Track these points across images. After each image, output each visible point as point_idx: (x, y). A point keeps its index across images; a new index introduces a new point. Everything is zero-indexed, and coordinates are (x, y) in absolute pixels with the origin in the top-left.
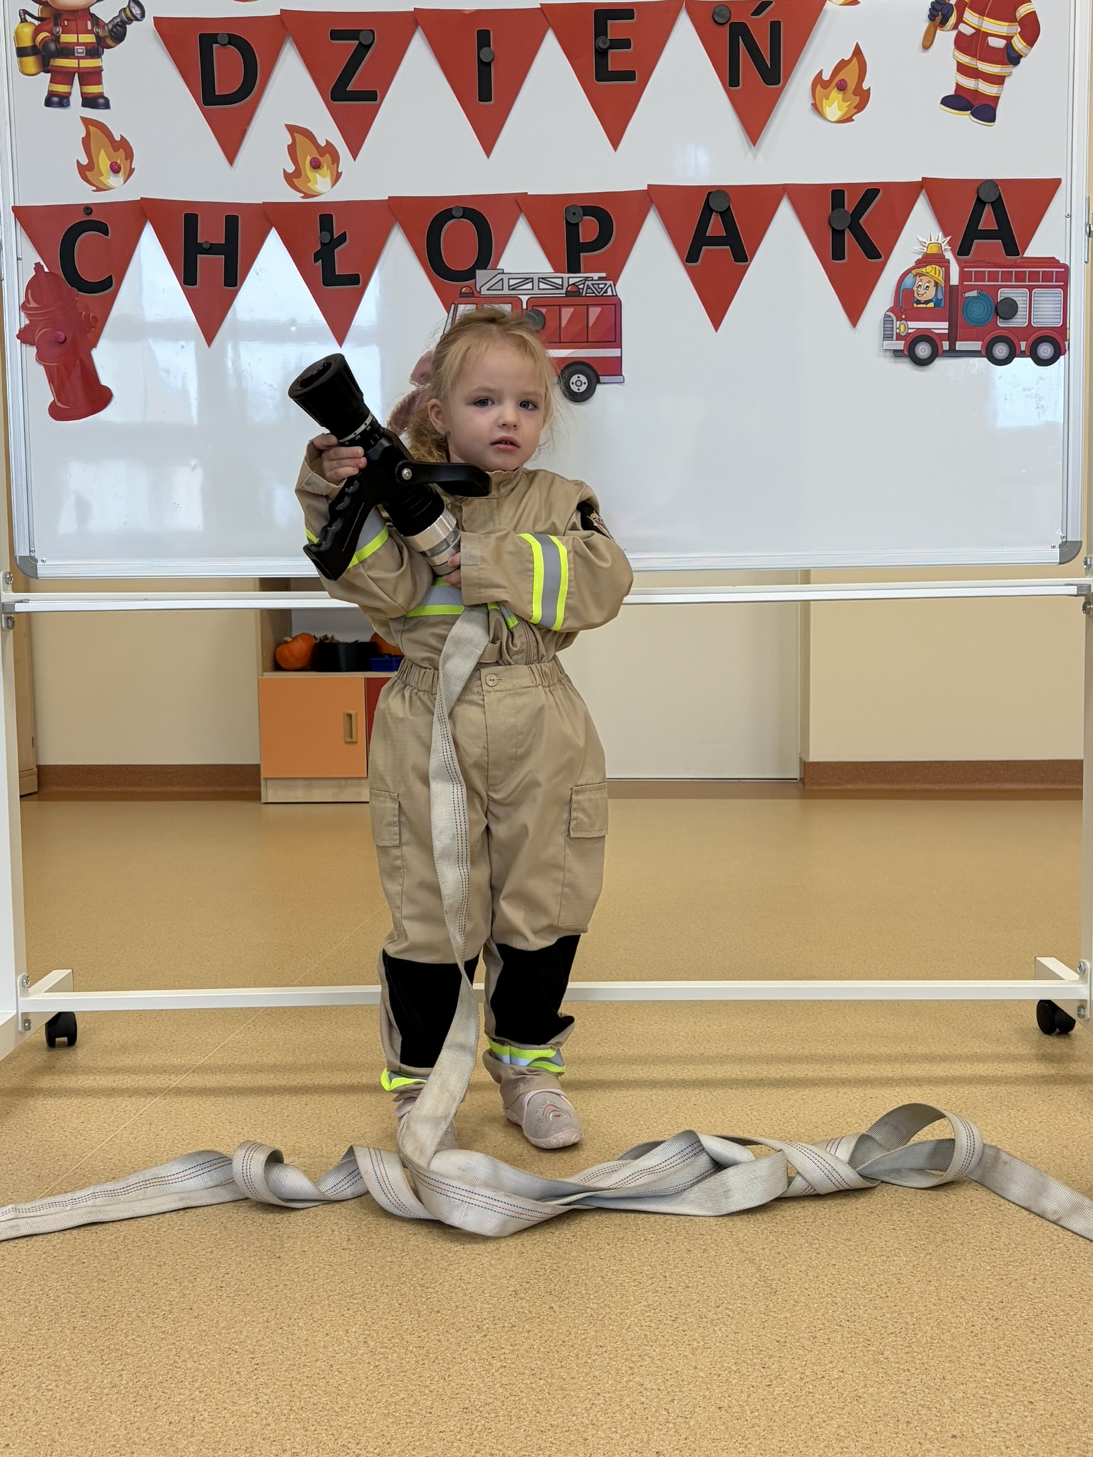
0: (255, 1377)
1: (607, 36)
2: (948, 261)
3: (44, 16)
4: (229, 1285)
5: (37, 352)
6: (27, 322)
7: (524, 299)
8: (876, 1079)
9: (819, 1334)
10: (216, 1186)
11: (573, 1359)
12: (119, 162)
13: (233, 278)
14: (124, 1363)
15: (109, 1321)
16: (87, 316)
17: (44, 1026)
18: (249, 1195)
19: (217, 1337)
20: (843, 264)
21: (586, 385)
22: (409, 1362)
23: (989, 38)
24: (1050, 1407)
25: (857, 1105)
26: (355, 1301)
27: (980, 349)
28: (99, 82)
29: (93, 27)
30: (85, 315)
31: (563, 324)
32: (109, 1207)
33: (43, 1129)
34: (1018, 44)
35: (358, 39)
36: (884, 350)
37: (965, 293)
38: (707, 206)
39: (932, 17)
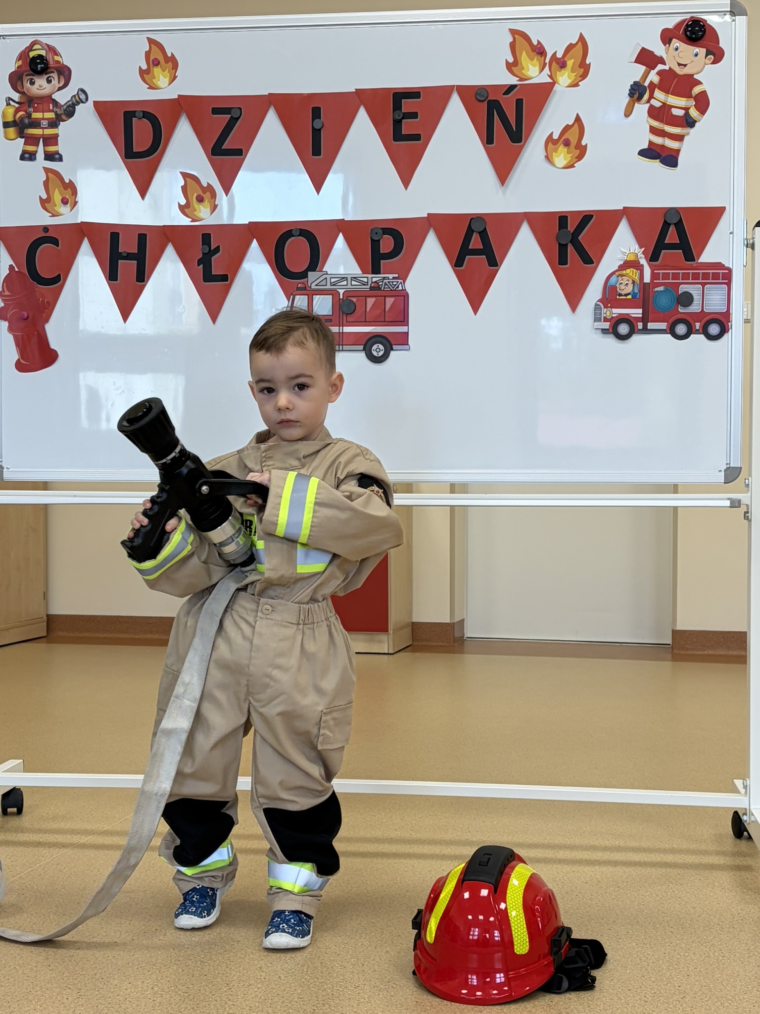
1: (401, 111)
2: (642, 266)
3: (22, 101)
5: (9, 325)
6: (3, 304)
7: (341, 292)
12: (67, 197)
13: (142, 277)
20: (568, 268)
21: (383, 351)
23: (673, 109)
27: (665, 328)
28: (56, 144)
29: (53, 108)
30: (42, 300)
31: (368, 310)
34: (693, 113)
35: (230, 114)
36: (596, 329)
37: (654, 288)
38: (470, 227)
39: (631, 94)
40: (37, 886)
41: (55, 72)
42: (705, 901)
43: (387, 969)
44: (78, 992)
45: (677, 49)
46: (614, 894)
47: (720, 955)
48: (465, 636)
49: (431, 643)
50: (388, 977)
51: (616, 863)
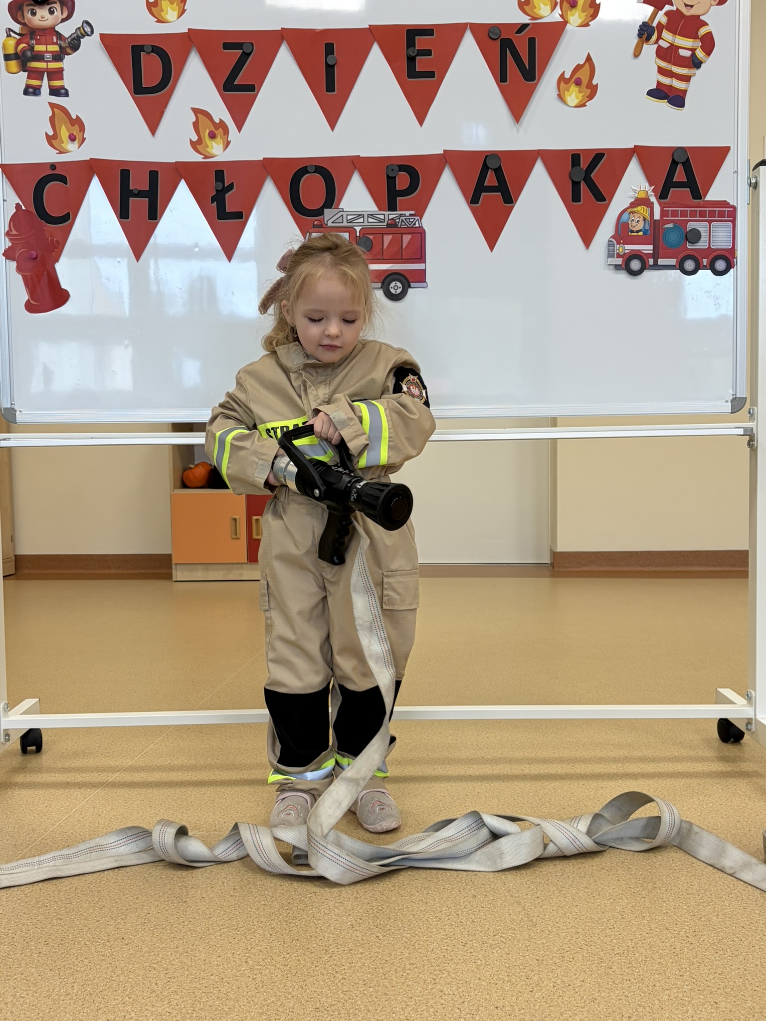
0: (168, 987)
1: (415, 48)
2: (653, 203)
3: (24, 33)
4: (150, 921)
5: (17, 265)
6: (10, 244)
7: (358, 229)
8: (605, 774)
9: (566, 954)
10: (141, 851)
11: (393, 973)
12: (75, 133)
13: (154, 215)
14: (75, 978)
15: (64, 947)
16: (52, 240)
17: (19, 739)
18: (164, 858)
19: (142, 958)
20: (579, 205)
21: (401, 289)
22: (277, 976)
23: (680, 50)
24: (729, 1006)
25: (592, 793)
26: (239, 933)
27: (675, 264)
28: (61, 78)
29: (57, 40)
30: (50, 239)
31: (385, 247)
32: (65, 867)
33: (18, 811)
34: (700, 54)
35: (242, 49)
36: (608, 265)
37: (664, 225)
38: (485, 165)
39: (640, 35)
41: (58, 2)
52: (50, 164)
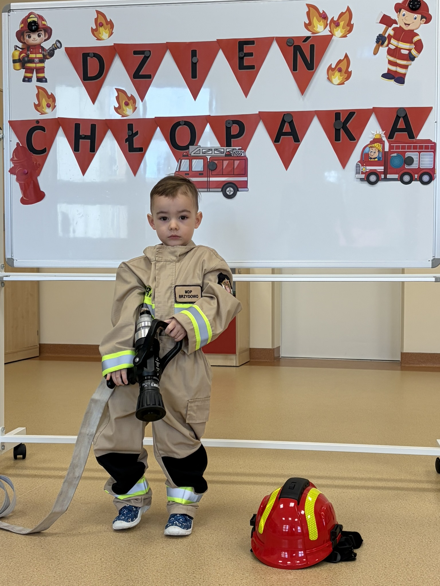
1: (243, 52)
2: (384, 141)
3: (24, 47)
5: (17, 178)
6: (13, 166)
7: (209, 157)
12: (50, 103)
13: (93, 149)
16: (36, 163)
17: (12, 449)
20: (339, 143)
21: (233, 192)
23: (402, 50)
27: (397, 178)
28: (43, 72)
29: (42, 51)
31: (224, 168)
34: (414, 52)
35: (144, 54)
36: (357, 178)
37: (391, 154)
38: (283, 119)
39: (377, 42)
40: (34, 500)
41: (43, 30)
42: (420, 510)
43: (235, 548)
44: (58, 561)
45: (404, 15)
46: (367, 506)
47: (428, 541)
48: (281, 356)
49: (261, 360)
50: (236, 553)
51: (368, 488)
52: (36, 120)
